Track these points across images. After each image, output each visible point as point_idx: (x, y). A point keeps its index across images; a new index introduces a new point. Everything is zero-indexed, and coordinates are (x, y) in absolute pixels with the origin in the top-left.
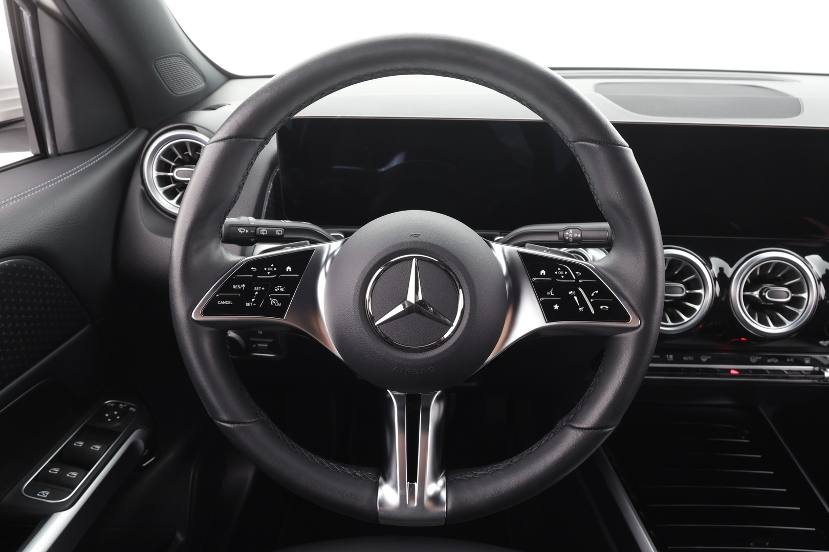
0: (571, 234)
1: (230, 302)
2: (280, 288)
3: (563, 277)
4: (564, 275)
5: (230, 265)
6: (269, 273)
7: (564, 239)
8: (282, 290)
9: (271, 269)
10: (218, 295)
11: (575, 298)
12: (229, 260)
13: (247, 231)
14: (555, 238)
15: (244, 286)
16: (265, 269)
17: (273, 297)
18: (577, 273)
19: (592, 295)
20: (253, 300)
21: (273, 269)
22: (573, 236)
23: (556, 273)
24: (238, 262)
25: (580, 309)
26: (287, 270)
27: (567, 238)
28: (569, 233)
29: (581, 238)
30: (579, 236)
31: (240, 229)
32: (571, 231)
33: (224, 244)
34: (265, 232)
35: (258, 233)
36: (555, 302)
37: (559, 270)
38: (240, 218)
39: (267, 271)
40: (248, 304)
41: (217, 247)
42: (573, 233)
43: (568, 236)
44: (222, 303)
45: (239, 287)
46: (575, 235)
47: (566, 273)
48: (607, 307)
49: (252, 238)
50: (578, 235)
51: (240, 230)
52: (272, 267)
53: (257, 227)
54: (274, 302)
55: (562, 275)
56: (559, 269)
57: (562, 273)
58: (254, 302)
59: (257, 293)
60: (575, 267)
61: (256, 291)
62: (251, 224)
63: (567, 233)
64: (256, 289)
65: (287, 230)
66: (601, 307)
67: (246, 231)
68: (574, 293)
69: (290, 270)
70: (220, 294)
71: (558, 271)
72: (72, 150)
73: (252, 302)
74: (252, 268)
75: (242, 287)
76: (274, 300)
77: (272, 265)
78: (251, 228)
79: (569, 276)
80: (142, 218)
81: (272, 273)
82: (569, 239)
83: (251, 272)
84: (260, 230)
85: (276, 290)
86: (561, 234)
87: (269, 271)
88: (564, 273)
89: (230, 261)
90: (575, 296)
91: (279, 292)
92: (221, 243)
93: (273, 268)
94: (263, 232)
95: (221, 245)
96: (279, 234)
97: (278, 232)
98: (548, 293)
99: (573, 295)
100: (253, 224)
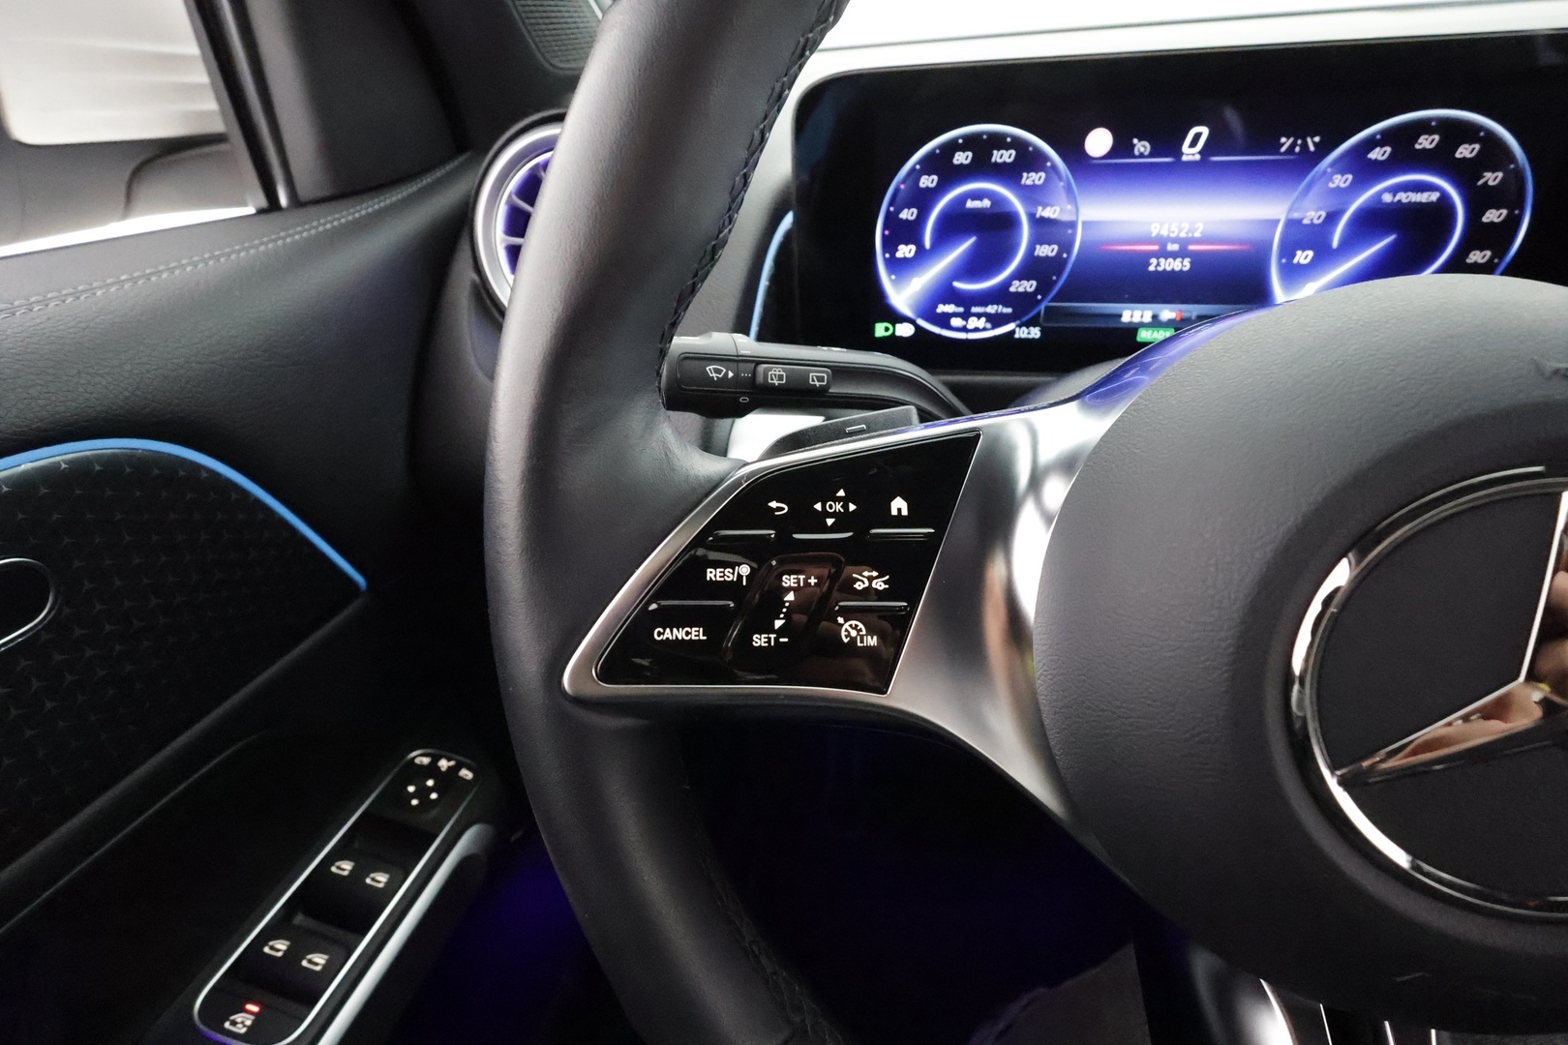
1: (696, 634)
2: (871, 579)
5: (694, 490)
6: (830, 521)
8: (879, 585)
9: (838, 507)
10: (653, 606)
12: (692, 473)
13: (731, 374)
15: (745, 570)
16: (818, 506)
17: (849, 613)
20: (778, 624)
21: (845, 507)
24: (722, 481)
26: (894, 512)
31: (711, 367)
33: (671, 413)
34: (780, 378)
35: (760, 379)
38: (711, 336)
39: (825, 514)
40: (759, 640)
41: (650, 427)
44: (668, 634)
45: (729, 575)
49: (745, 394)
51: (710, 369)
52: (839, 499)
53: (758, 361)
54: (854, 633)
58: (781, 632)
59: (790, 597)
61: (789, 589)
62: (743, 352)
64: (789, 581)
65: (840, 372)
67: (726, 374)
69: (905, 512)
70: (663, 603)
72: (327, 193)
73: (773, 631)
74: (774, 504)
75: (740, 577)
76: (854, 623)
77: (841, 493)
78: (741, 365)
80: (474, 349)
81: (843, 521)
83: (768, 519)
84: (766, 372)
85: (859, 586)
87: (831, 515)
89: (697, 477)
91: (868, 593)
92: (663, 410)
93: (845, 501)
94: (776, 376)
95: (662, 419)
96: (818, 384)
97: (816, 378)
100: (748, 353)
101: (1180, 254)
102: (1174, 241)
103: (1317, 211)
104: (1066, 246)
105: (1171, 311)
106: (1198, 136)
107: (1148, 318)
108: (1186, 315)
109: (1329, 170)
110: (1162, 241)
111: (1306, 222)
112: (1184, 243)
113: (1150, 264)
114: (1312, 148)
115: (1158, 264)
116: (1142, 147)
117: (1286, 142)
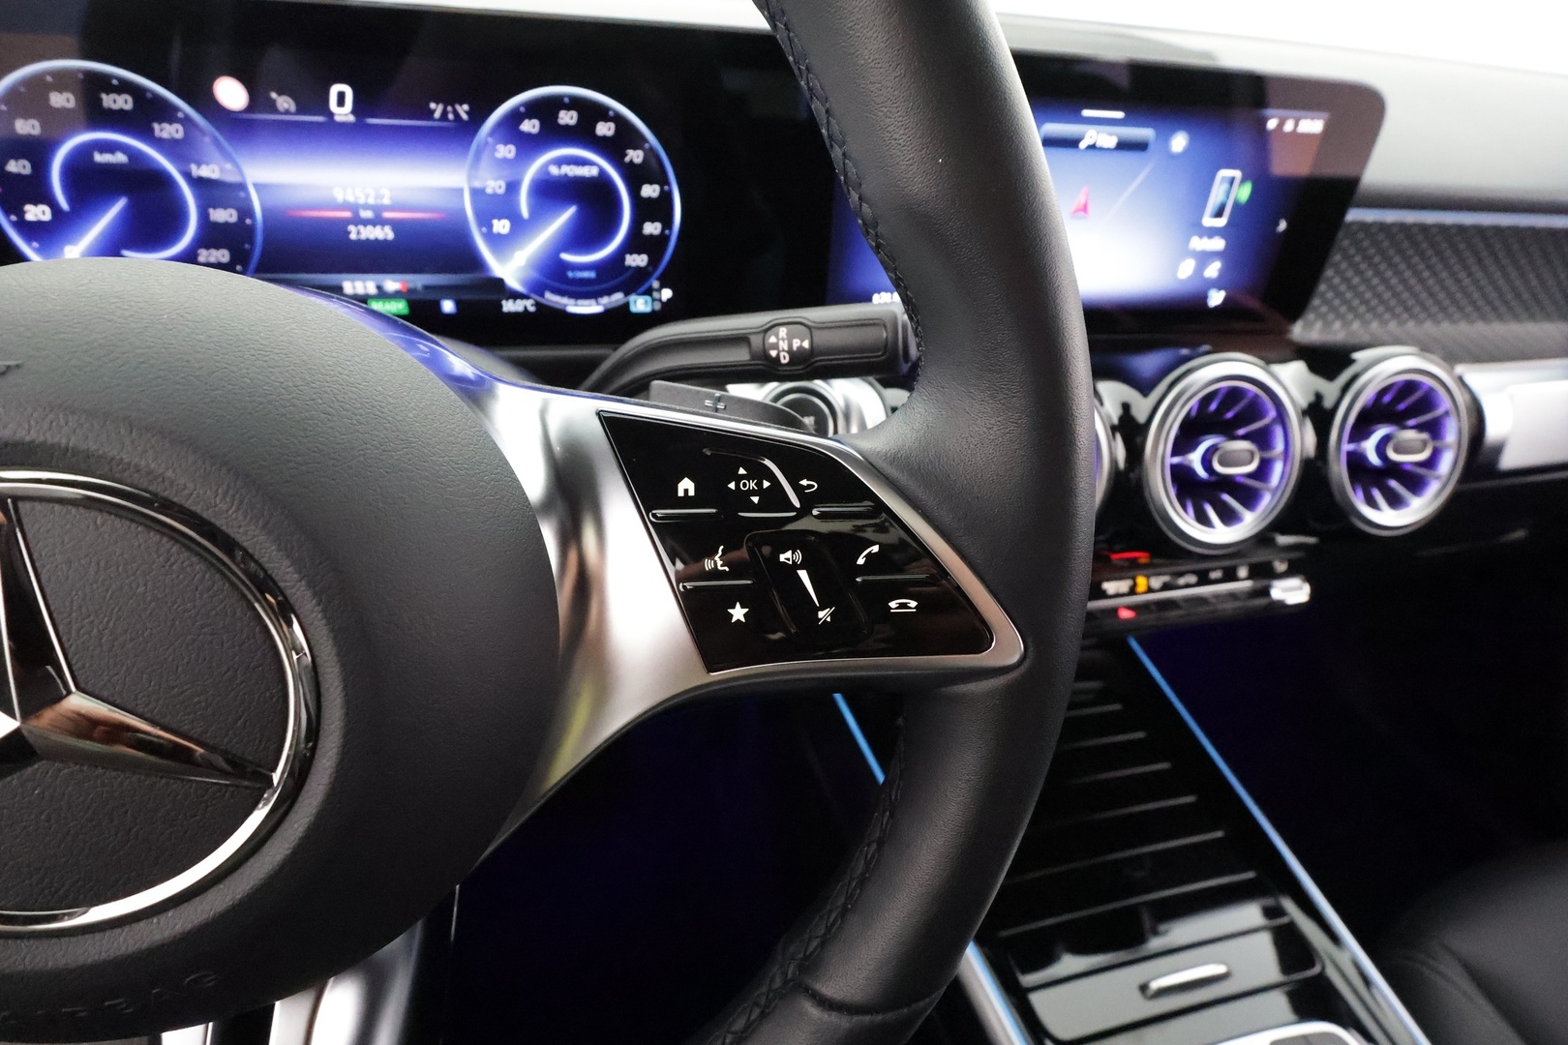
0: (783, 339)
3: (755, 499)
4: (760, 491)
7: (767, 357)
11: (803, 574)
14: (739, 355)
18: (804, 482)
19: (861, 561)
22: (790, 345)
23: (732, 486)
25: (821, 614)
27: (773, 353)
28: (777, 336)
29: (813, 351)
30: (806, 344)
32: (783, 331)
36: (731, 597)
37: (743, 477)
42: (790, 338)
43: (775, 346)
46: (796, 343)
47: (766, 484)
48: (913, 604)
50: (802, 341)
55: (754, 493)
56: (742, 471)
57: (752, 485)
60: (797, 460)
63: (773, 340)
66: (893, 604)
68: (799, 556)
71: (738, 479)
79: (775, 498)
82: (778, 355)
86: (756, 341)
88: (759, 484)
90: (801, 567)
98: (708, 565)
99: (795, 566)
101: (377, 221)
102: (366, 207)
103: (496, 179)
104: (246, 211)
105: (394, 281)
106: (341, 97)
107: (372, 289)
108: (411, 285)
109: (490, 140)
110: (354, 208)
111: (489, 191)
112: (378, 209)
113: (349, 233)
114: (465, 117)
115: (358, 233)
116: (284, 103)
117: (437, 109)
